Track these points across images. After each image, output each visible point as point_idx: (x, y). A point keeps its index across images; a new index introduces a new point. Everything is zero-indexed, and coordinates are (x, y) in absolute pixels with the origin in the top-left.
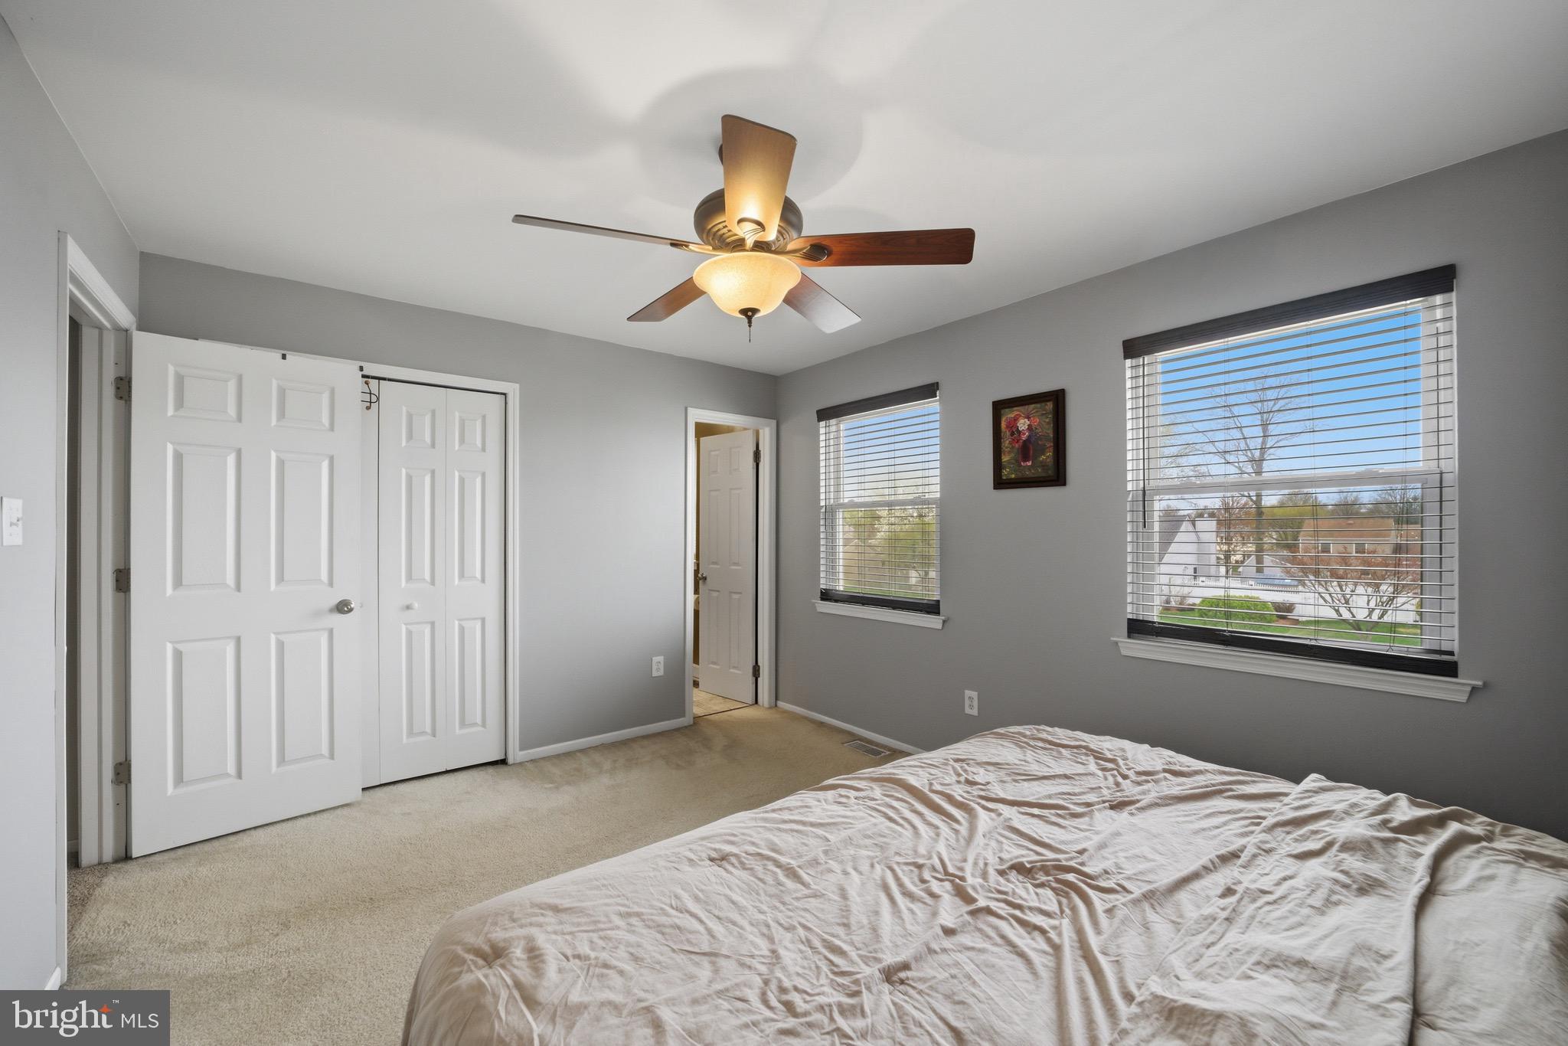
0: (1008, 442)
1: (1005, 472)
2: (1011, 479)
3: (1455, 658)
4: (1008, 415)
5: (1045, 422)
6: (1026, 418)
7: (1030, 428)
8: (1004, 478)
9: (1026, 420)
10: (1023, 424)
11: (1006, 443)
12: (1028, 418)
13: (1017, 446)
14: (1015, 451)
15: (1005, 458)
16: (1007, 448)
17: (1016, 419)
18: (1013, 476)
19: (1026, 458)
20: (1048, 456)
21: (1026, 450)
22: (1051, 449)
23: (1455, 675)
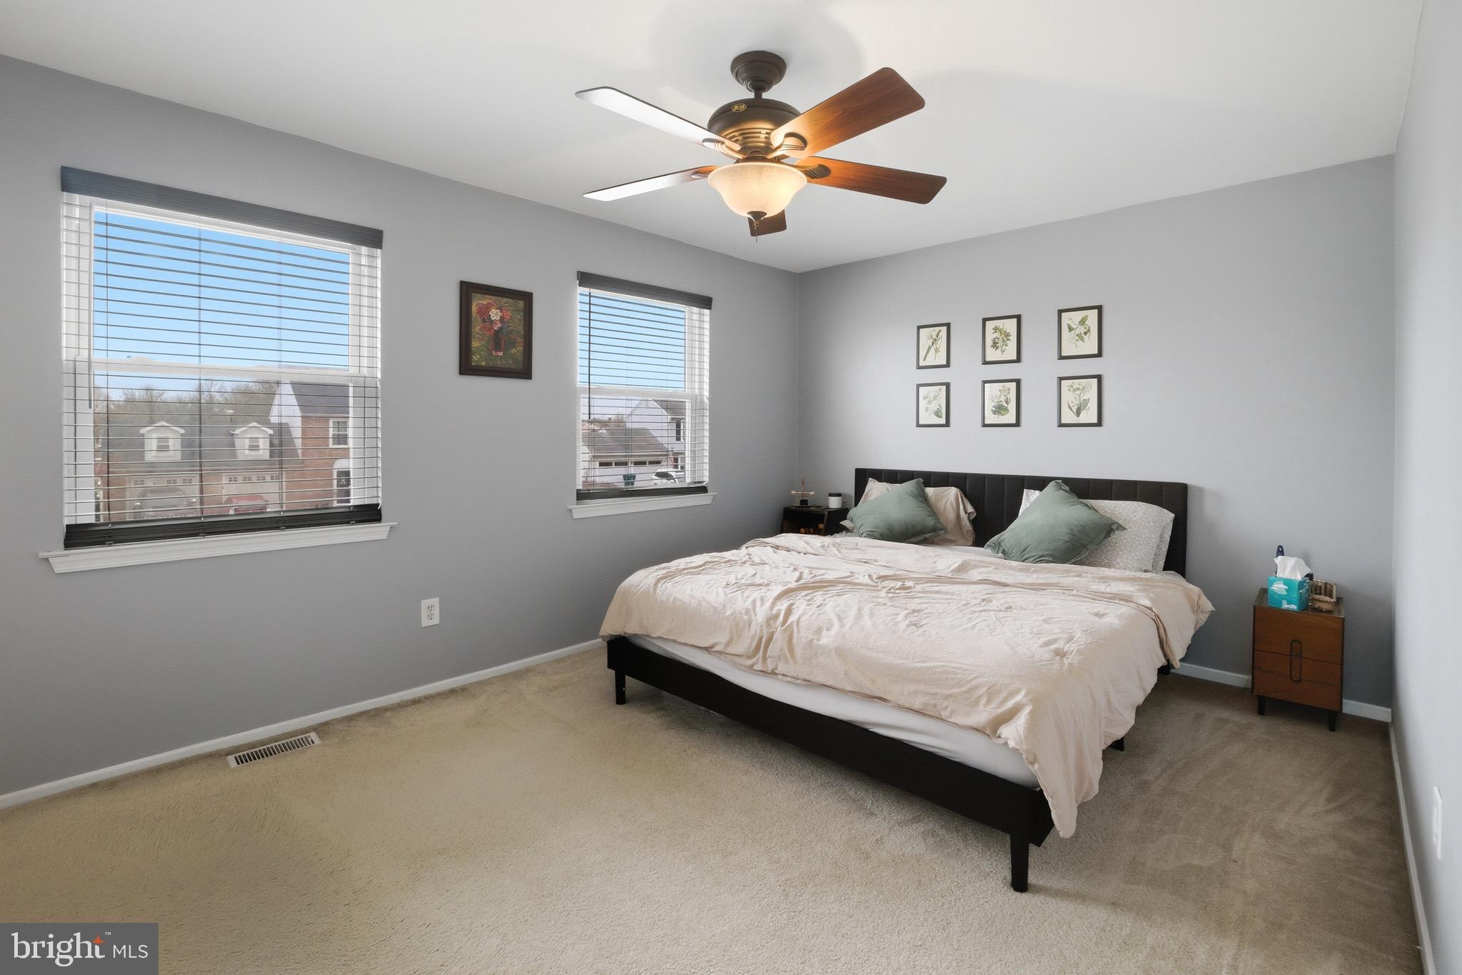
0: (479, 327)
1: (475, 358)
2: (483, 366)
3: (704, 484)
4: (478, 302)
5: (517, 318)
6: (497, 308)
7: (502, 319)
8: (473, 364)
9: (499, 311)
10: (495, 314)
11: (477, 328)
12: (500, 309)
13: (488, 334)
14: (486, 339)
15: (475, 344)
16: (477, 333)
17: (488, 307)
18: (483, 364)
19: (498, 348)
20: (518, 350)
21: (498, 340)
22: (522, 344)
23: (707, 492)
